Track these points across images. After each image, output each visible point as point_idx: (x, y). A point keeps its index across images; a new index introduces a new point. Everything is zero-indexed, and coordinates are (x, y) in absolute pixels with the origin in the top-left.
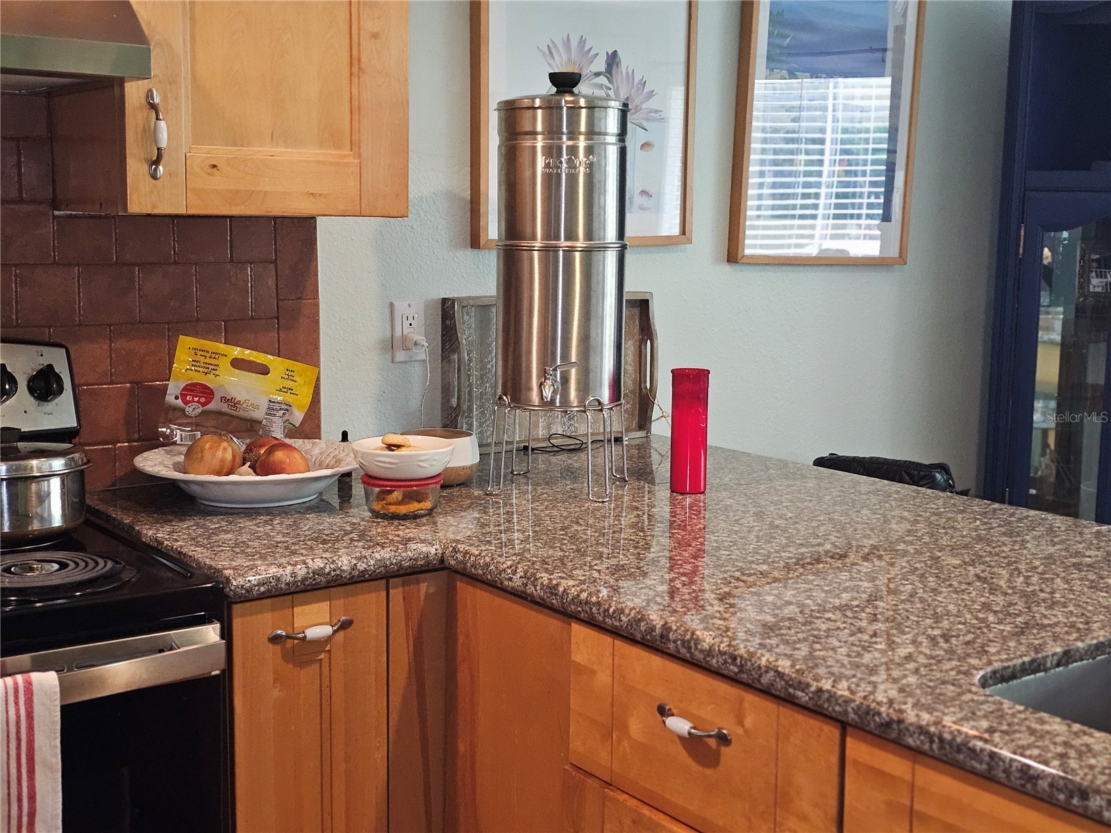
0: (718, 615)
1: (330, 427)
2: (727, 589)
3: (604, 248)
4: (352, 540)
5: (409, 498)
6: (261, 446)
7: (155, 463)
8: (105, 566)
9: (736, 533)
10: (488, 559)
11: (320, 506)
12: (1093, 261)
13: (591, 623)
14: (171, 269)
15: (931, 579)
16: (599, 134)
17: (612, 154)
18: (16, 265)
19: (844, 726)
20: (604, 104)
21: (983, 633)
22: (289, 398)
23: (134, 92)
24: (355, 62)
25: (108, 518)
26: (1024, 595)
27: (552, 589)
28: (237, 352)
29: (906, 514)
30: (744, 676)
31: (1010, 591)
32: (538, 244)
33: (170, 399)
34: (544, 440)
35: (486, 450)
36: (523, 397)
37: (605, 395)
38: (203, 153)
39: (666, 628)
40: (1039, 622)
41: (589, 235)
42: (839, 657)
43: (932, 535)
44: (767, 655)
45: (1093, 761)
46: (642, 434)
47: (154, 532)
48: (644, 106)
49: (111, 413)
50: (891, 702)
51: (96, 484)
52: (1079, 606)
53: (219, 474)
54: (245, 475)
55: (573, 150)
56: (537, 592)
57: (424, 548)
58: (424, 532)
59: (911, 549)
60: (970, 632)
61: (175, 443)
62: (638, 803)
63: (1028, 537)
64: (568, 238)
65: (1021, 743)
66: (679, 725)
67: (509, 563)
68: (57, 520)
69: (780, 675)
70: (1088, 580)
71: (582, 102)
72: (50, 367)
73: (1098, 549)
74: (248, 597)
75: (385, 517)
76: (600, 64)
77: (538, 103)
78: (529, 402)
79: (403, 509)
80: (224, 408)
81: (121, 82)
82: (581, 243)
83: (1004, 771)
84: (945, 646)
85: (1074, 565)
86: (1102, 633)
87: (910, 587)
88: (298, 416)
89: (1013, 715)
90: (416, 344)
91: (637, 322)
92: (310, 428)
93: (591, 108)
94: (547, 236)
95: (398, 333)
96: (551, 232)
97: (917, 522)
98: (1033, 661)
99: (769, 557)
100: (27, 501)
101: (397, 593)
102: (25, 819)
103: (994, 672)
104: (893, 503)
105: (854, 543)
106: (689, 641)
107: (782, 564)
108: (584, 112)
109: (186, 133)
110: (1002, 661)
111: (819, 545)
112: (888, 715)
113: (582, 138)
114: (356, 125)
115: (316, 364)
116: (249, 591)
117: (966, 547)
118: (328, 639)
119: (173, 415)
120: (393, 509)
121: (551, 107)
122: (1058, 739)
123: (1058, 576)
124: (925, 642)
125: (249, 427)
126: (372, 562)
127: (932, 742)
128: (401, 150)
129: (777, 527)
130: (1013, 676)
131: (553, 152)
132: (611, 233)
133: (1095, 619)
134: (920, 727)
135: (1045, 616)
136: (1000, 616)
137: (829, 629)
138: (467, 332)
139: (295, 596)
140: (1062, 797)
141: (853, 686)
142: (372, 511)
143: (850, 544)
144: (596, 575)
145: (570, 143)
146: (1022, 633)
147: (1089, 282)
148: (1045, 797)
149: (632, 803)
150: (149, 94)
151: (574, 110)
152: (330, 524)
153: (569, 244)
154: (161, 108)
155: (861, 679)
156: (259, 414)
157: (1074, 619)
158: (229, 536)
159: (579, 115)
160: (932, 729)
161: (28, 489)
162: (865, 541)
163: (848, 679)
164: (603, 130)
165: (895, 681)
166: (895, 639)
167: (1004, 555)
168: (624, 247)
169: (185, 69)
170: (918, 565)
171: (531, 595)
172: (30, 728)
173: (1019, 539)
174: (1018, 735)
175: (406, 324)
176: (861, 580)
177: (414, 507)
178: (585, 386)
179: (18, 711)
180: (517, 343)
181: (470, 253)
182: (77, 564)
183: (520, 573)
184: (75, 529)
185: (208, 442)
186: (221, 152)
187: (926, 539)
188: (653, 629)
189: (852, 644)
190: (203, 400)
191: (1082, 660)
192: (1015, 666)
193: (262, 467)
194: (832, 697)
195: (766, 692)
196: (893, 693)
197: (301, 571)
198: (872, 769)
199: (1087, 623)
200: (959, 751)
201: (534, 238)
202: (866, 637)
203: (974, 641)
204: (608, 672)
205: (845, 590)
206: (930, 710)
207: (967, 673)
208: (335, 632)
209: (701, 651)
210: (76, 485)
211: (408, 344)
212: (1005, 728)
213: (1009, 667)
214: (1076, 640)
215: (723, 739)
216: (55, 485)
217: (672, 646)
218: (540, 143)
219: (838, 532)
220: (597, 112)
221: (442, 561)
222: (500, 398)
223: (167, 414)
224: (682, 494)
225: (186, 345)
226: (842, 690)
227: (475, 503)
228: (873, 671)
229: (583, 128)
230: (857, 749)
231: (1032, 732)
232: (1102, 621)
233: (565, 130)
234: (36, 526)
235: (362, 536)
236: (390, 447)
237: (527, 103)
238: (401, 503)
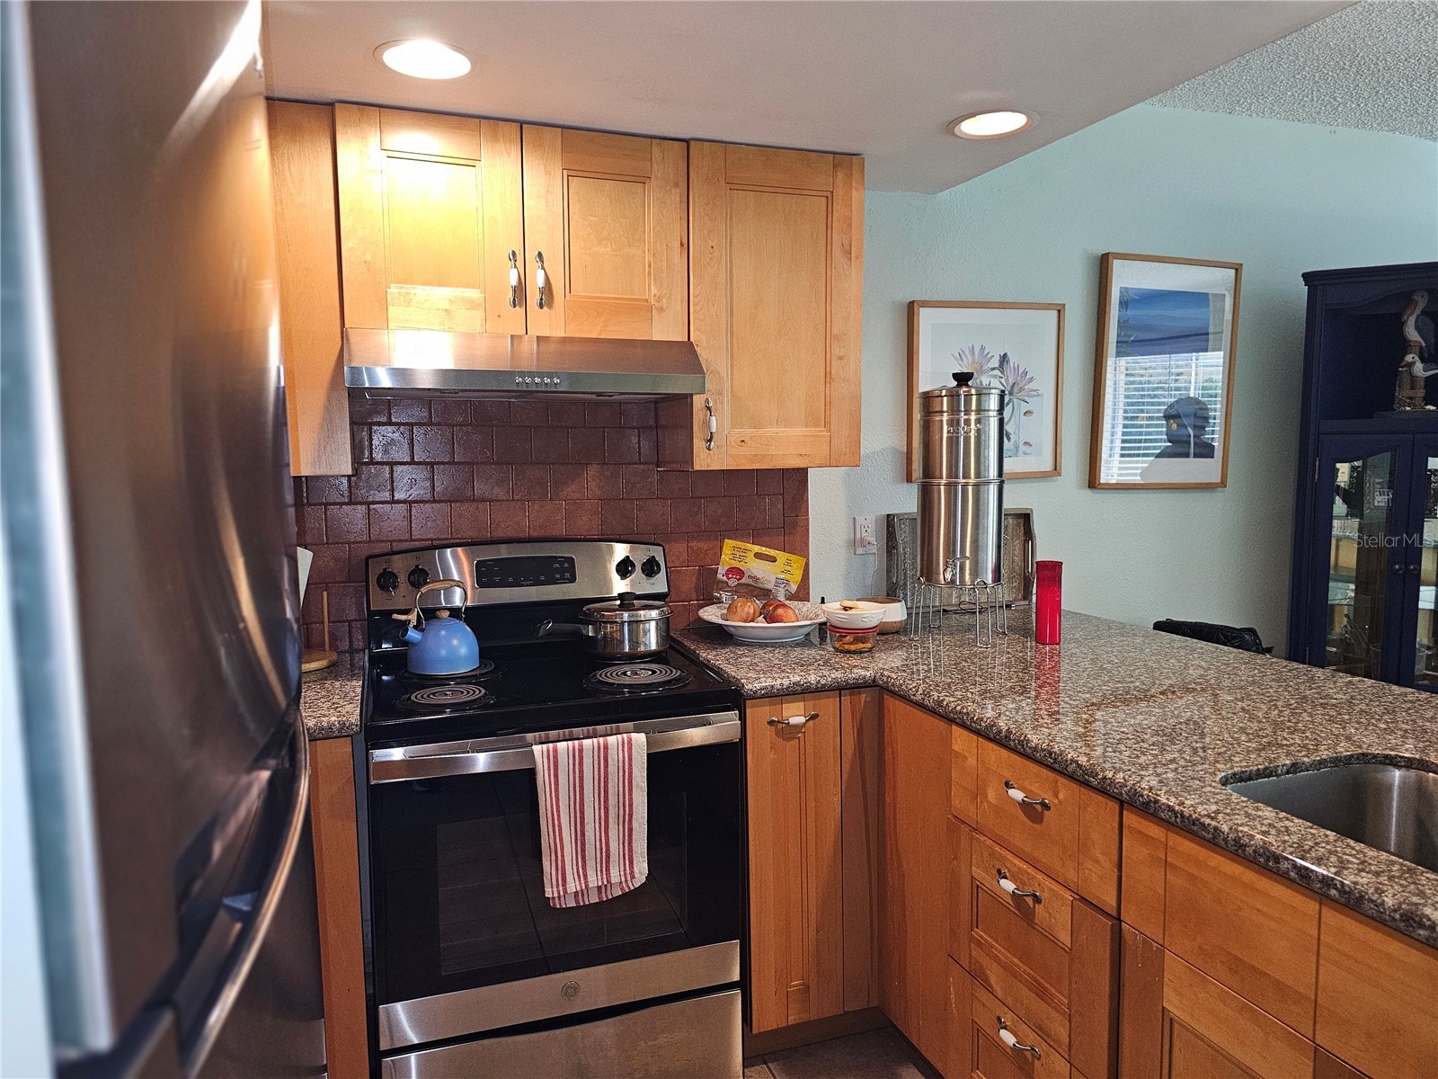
0: (1045, 725)
1: (815, 595)
2: (1056, 709)
3: (988, 483)
4: (819, 665)
5: (857, 640)
6: (771, 605)
7: (711, 614)
8: (676, 674)
9: (1074, 672)
10: (901, 682)
11: (806, 642)
12: (1378, 483)
13: (963, 726)
14: (722, 500)
15: (1207, 709)
16: (985, 410)
17: (993, 424)
18: (637, 500)
19: (1122, 803)
20: (988, 391)
21: (1234, 747)
22: (787, 577)
23: (698, 401)
24: (828, 375)
25: (683, 646)
26: (1275, 723)
27: (940, 703)
28: (757, 549)
29: (1203, 663)
30: (1057, 766)
31: (1264, 720)
32: (943, 481)
33: (719, 576)
34: (955, 605)
35: (910, 611)
36: (934, 579)
37: (989, 578)
38: (738, 433)
39: (1008, 731)
40: (1279, 742)
41: (978, 475)
42: (1123, 757)
43: (1217, 678)
44: (1072, 753)
45: (1287, 838)
46: (1027, 602)
47: (707, 655)
48: (1026, 387)
49: (688, 584)
50: (1151, 789)
51: (678, 625)
52: (1315, 733)
53: (745, 621)
54: (761, 623)
55: (967, 422)
56: (929, 703)
57: (863, 673)
58: (864, 663)
59: (1198, 688)
60: (1224, 746)
61: (722, 602)
62: (994, 844)
63: (1291, 683)
64: (964, 478)
65: (1236, 822)
66: (1017, 795)
67: (914, 685)
68: (653, 647)
69: (1080, 766)
70: (1328, 715)
71: (973, 391)
72: (653, 557)
73: (1345, 694)
74: (755, 696)
75: (841, 651)
76: (995, 363)
77: (944, 393)
78: (938, 582)
79: (853, 647)
80: (750, 582)
81: (692, 395)
82: (972, 480)
83: (1223, 840)
84: (1202, 754)
85: (1321, 704)
86: (1326, 752)
87: (1189, 713)
88: (794, 588)
89: (1238, 803)
90: (869, 543)
91: (1022, 528)
92: (802, 594)
93: (979, 395)
94: (949, 476)
95: (858, 536)
96: (953, 473)
97: (1210, 669)
98: (1267, 768)
99: (1092, 689)
100: (638, 634)
101: (846, 700)
102: (627, 817)
103: (1234, 774)
104: (1196, 655)
105: (1157, 682)
106: (1023, 741)
107: (1101, 694)
108: (974, 398)
109: (727, 423)
110: (1241, 767)
111: (1132, 682)
112: (1148, 796)
113: (973, 413)
114: (828, 412)
115: (807, 556)
116: (755, 692)
117: (1241, 688)
118: (804, 725)
119: (723, 586)
120: (846, 647)
121: (953, 395)
122: (1265, 822)
123: (1305, 711)
124: (1188, 750)
125: (765, 594)
126: (830, 680)
127: (1176, 817)
128: (856, 426)
129: (1105, 669)
130: (1250, 778)
131: (954, 423)
132: (993, 472)
133: (1325, 742)
134: (1169, 806)
135: (1285, 739)
136: (1251, 736)
137: (1121, 739)
138: (903, 536)
139: (783, 697)
140: (1262, 860)
141: (1127, 777)
142: (834, 648)
143: (1154, 682)
144: (970, 695)
145: (966, 417)
146: (1264, 749)
147: (1374, 498)
148: (1251, 859)
149: (989, 842)
150: (707, 401)
151: (968, 396)
152: (809, 655)
153: (964, 481)
154: (713, 409)
155: (1134, 772)
156: (770, 586)
157: (1307, 742)
158: (748, 659)
159: (971, 399)
160: (1177, 808)
161: (638, 627)
162: (1166, 680)
163: (1124, 772)
164: (987, 408)
165: (1158, 775)
166: (1167, 748)
167: (1268, 695)
168: (1002, 483)
169: (727, 384)
170: (1200, 699)
171: (927, 706)
172: (630, 765)
173: (1284, 684)
174: (1237, 817)
175: (864, 530)
176: (1154, 707)
177: (860, 646)
178: (975, 572)
179: (624, 754)
180: (930, 541)
181: (906, 485)
182: (661, 672)
183: (920, 692)
184: (663, 651)
185: (739, 602)
186: (748, 432)
187: (1213, 681)
188: (1000, 732)
189: (1135, 750)
190: (738, 577)
191: (1308, 771)
192: (1251, 771)
193: (771, 618)
194: (1112, 781)
195: (1071, 777)
196: (1154, 783)
197: (786, 682)
198: (1140, 832)
199: (1317, 745)
200: (1194, 824)
201: (942, 478)
202: (1146, 746)
203: (1225, 753)
204: (975, 757)
205: (1141, 714)
206: (1176, 795)
207: (1214, 774)
208: (807, 721)
209: (1030, 748)
210: (665, 626)
211: (864, 543)
212: (1228, 811)
213: (1246, 771)
214: (1304, 756)
215: (1046, 806)
216: (653, 624)
217: (1012, 743)
218: (945, 418)
219: (1148, 674)
220: (983, 397)
221: (874, 681)
222: (919, 579)
223: (718, 585)
224: (1043, 644)
225: (729, 543)
226: (1120, 777)
227: (901, 646)
228: (1143, 768)
229: (974, 407)
230: (1130, 819)
231: (1247, 815)
232: (1329, 744)
233: (963, 409)
234: (642, 649)
235: (825, 663)
236: (845, 609)
237: (937, 393)
238: (851, 643)
